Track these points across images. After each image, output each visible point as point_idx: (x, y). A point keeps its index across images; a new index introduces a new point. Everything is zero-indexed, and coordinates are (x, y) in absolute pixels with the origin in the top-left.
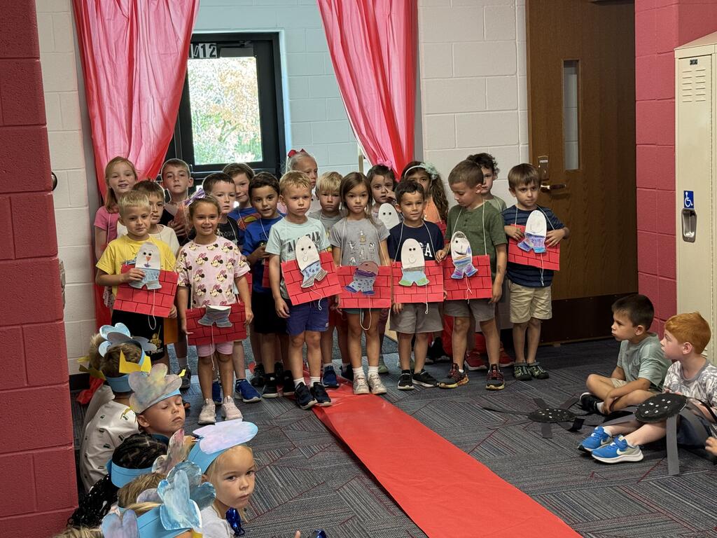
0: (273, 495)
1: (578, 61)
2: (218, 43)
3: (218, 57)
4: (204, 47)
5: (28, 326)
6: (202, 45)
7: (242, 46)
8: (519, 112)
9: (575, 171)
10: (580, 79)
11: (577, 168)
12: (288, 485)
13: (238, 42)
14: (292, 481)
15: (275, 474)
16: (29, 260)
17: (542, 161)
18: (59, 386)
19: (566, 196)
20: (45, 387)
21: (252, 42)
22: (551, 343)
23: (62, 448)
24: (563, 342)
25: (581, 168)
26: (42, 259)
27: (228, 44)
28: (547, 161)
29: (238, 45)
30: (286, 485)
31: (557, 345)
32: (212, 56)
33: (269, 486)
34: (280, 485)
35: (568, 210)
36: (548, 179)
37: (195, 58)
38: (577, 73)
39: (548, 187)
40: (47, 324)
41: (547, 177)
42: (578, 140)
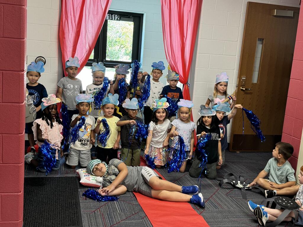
0: (114, 217)
1: (264, 39)
2: (120, 15)
3: (120, 20)
4: (115, 16)
5: (5, 135)
6: (114, 15)
7: (129, 17)
8: (236, 57)
9: (256, 84)
10: (263, 47)
11: (257, 83)
12: (122, 212)
13: (128, 16)
14: (124, 209)
15: (117, 204)
16: (9, 104)
17: (243, 78)
18: (17, 165)
19: (251, 93)
20: (11, 165)
21: (133, 16)
22: (236, 151)
23: (16, 194)
24: (241, 151)
25: (258, 83)
26: (16, 104)
27: (124, 16)
28: (245, 78)
29: (128, 17)
30: (121, 212)
31: (238, 152)
32: (117, 20)
33: (113, 211)
34: (118, 211)
35: (250, 99)
36: (244, 86)
37: (111, 20)
38: (262, 44)
39: (244, 89)
40: (14, 135)
41: (244, 85)
42: (259, 71)
